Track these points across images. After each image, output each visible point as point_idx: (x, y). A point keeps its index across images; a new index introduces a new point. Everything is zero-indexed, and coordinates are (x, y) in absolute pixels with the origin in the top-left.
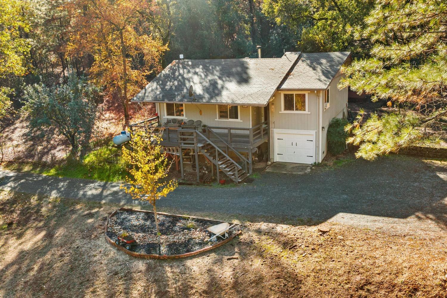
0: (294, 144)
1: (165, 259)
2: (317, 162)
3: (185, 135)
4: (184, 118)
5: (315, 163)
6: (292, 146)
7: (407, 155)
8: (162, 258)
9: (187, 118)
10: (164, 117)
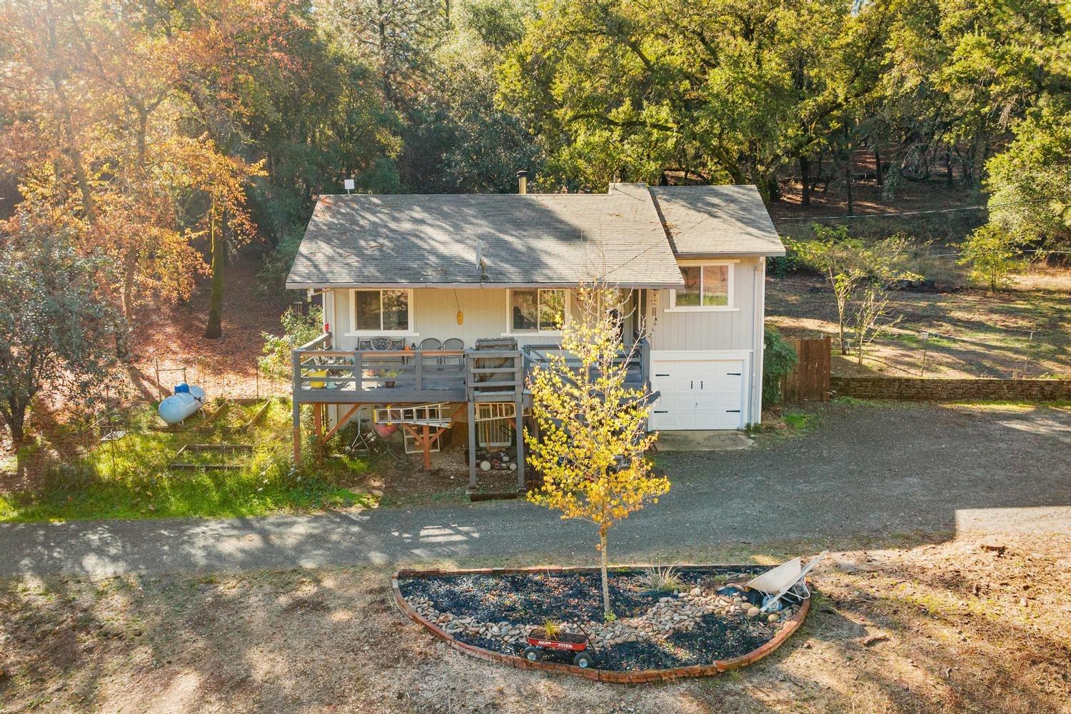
0: (697, 385)
1: (718, 673)
2: (752, 424)
3: (484, 367)
4: (411, 334)
5: (748, 426)
6: (692, 391)
7: (897, 398)
8: (710, 673)
9: (418, 335)
10: (346, 335)
